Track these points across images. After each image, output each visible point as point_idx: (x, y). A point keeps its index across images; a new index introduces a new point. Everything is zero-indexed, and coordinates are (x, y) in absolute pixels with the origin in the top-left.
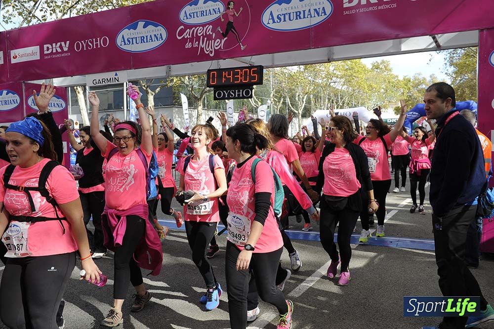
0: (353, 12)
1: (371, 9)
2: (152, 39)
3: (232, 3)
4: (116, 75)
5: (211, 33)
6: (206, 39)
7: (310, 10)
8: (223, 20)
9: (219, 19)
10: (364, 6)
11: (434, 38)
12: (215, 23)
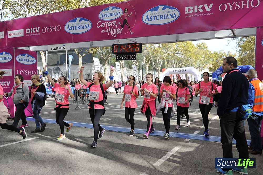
0: (190, 16)
1: (200, 15)
2: (83, 28)
3: (127, 10)
4: (64, 45)
5: (115, 25)
6: (112, 28)
7: (167, 14)
8: (121, 18)
9: (119, 18)
10: (196, 13)
11: (232, 31)
12: (117, 20)
